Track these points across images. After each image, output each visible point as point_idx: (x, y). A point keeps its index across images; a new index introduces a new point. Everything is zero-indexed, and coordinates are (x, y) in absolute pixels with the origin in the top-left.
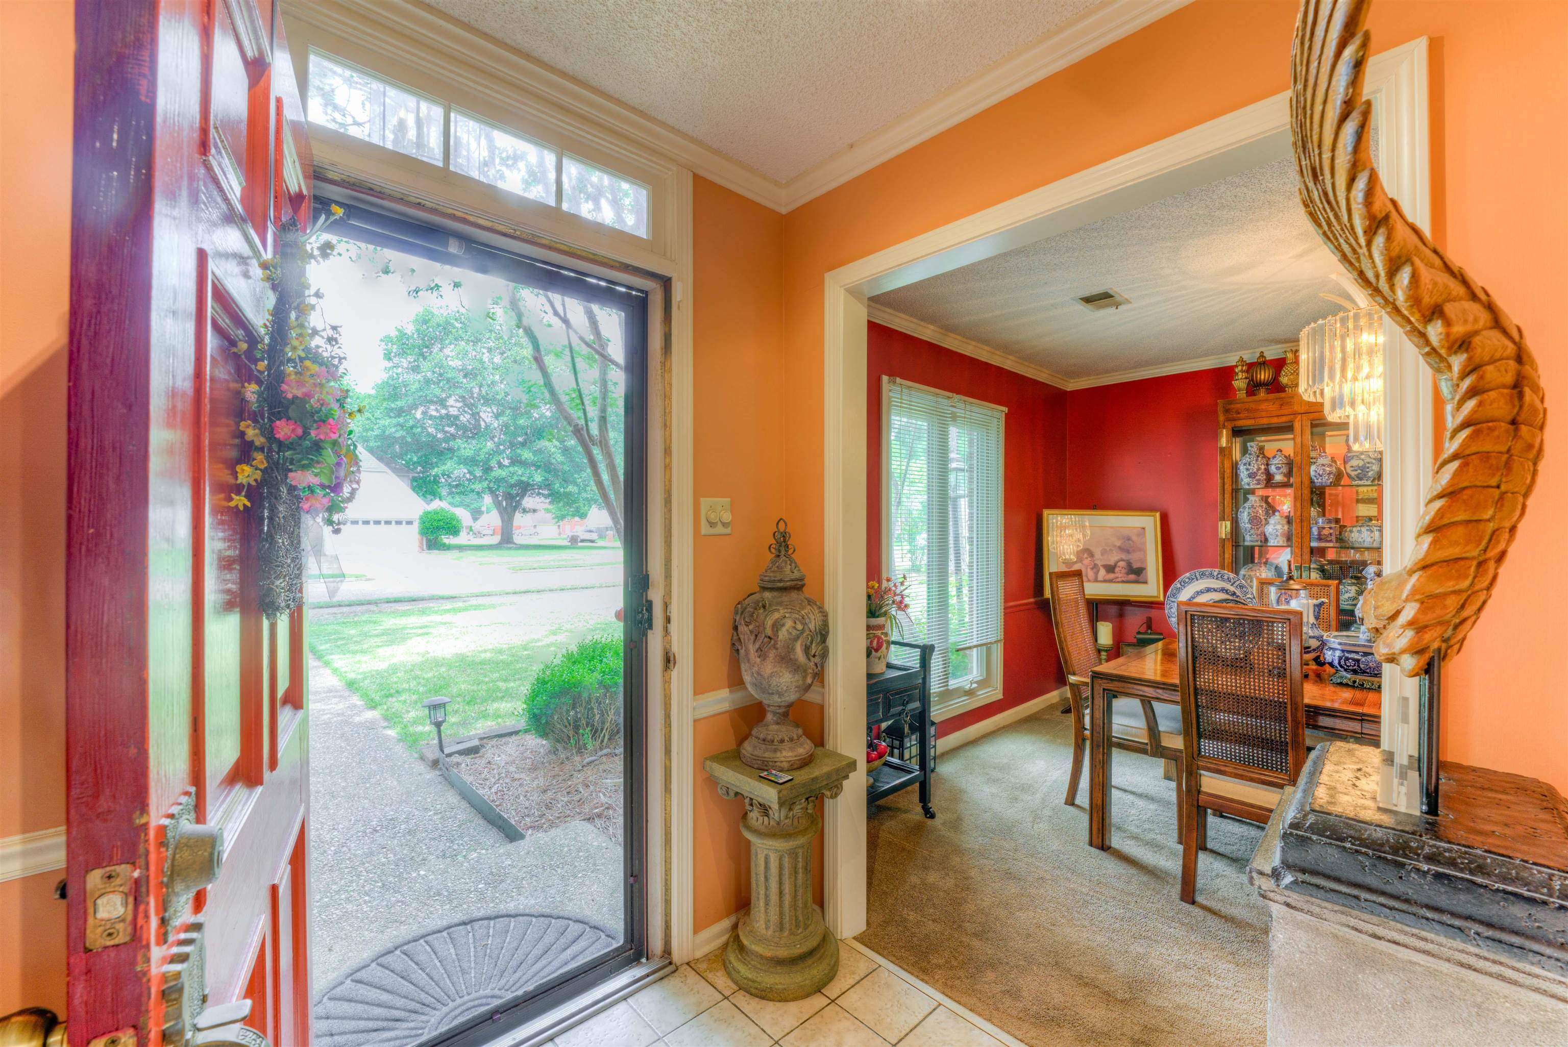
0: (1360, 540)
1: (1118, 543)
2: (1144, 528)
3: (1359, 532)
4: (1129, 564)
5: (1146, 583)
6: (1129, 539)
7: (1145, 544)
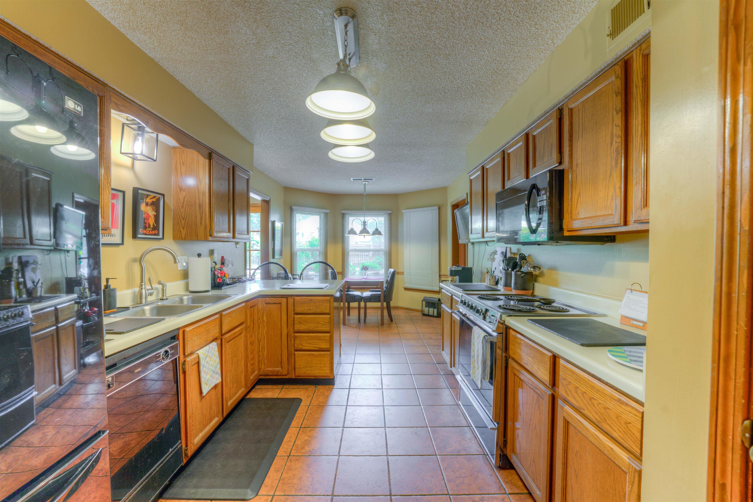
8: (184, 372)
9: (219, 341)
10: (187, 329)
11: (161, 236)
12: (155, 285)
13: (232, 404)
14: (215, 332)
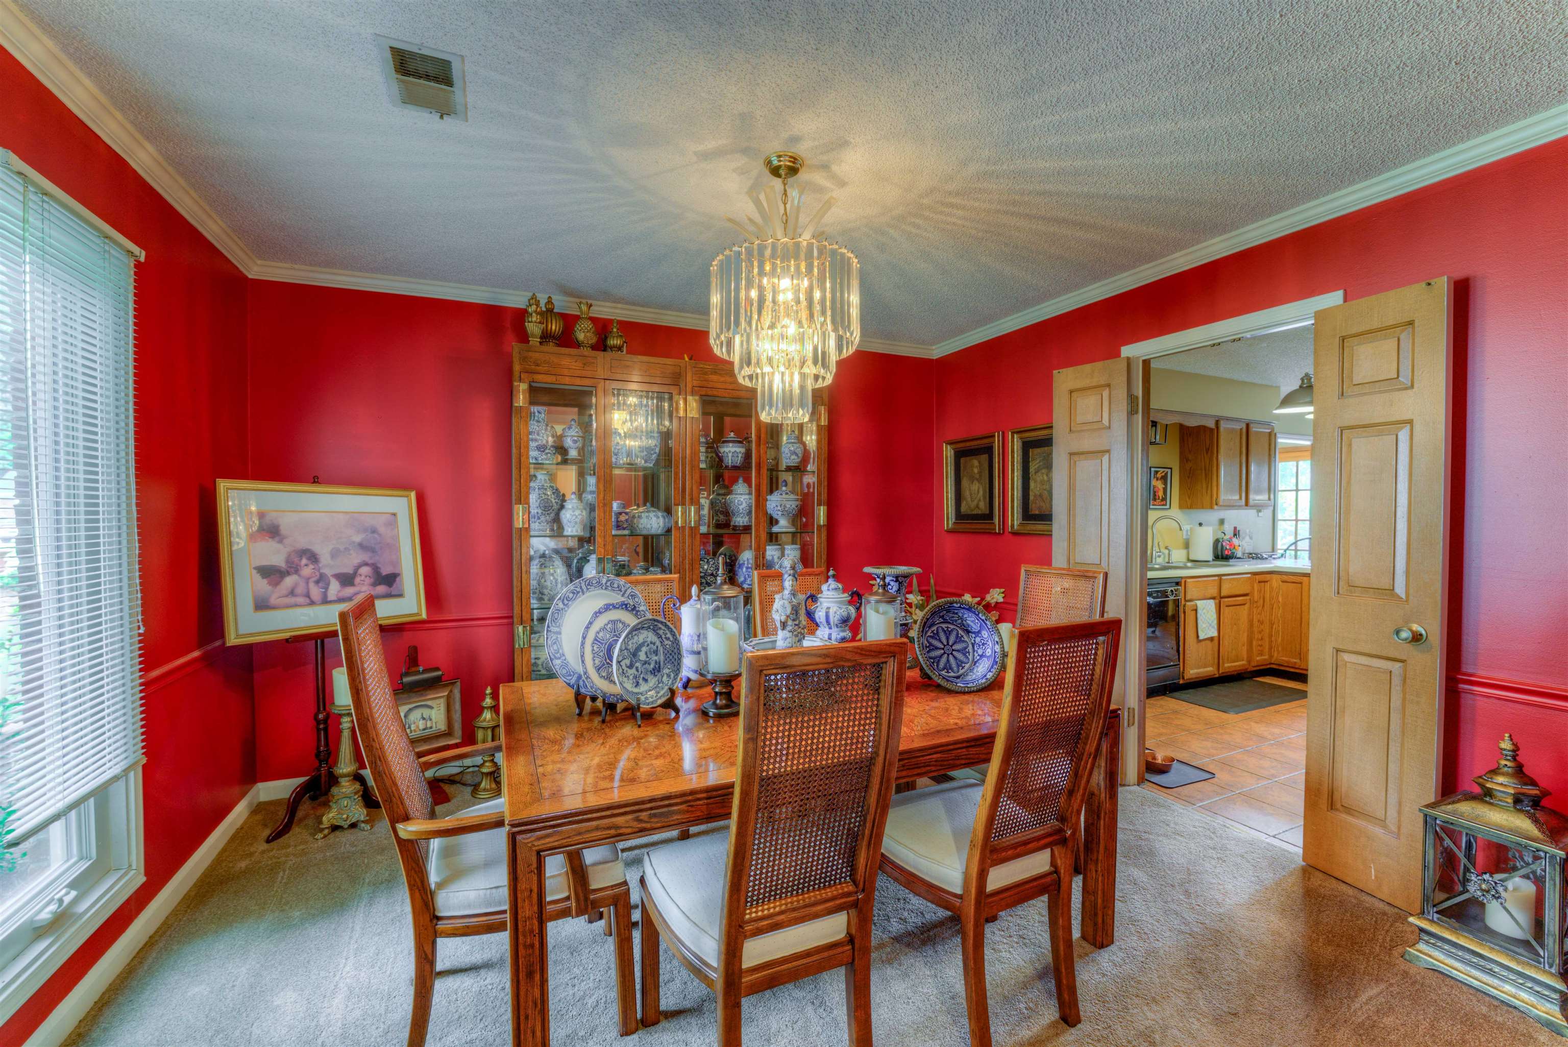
0: (649, 526)
1: (358, 538)
2: (394, 515)
3: (647, 517)
4: (376, 569)
5: (400, 595)
6: (374, 531)
7: (396, 538)
8: (1184, 612)
9: (1217, 601)
10: (1188, 580)
11: (1168, 507)
12: (1163, 550)
13: (1229, 667)
14: (1214, 591)
